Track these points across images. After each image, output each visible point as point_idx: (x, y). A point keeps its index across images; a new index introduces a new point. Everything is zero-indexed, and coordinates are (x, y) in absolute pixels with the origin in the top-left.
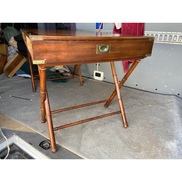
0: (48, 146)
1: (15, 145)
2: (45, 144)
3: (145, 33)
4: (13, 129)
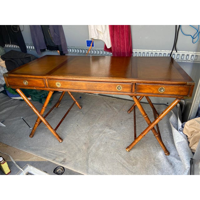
0: (61, 172)
2: (58, 170)
3: (133, 51)
4: (26, 161)
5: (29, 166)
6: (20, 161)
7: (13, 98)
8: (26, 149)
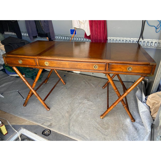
0: (48, 133)
1: (23, 135)
2: (46, 132)
3: (108, 39)
4: (20, 124)
5: (22, 129)
6: (15, 124)
7: (11, 75)
8: (20, 115)
